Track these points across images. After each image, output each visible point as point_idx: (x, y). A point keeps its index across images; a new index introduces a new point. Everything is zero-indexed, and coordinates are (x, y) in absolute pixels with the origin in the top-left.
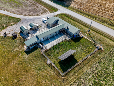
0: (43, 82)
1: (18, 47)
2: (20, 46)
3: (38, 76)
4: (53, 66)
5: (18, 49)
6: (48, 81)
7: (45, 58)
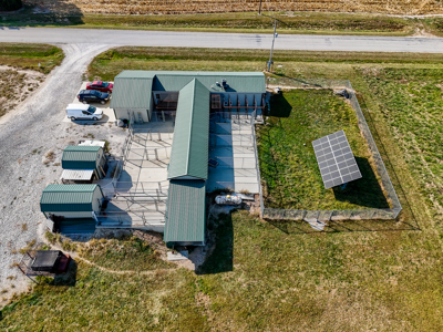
0: (394, 281)
1: (152, 285)
2: (148, 273)
3: (357, 283)
4: (344, 221)
5: (164, 293)
6: (395, 267)
7: (294, 225)
